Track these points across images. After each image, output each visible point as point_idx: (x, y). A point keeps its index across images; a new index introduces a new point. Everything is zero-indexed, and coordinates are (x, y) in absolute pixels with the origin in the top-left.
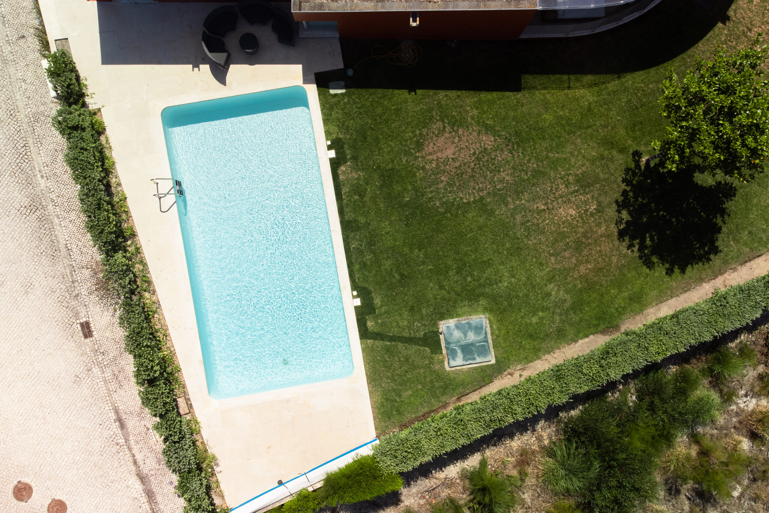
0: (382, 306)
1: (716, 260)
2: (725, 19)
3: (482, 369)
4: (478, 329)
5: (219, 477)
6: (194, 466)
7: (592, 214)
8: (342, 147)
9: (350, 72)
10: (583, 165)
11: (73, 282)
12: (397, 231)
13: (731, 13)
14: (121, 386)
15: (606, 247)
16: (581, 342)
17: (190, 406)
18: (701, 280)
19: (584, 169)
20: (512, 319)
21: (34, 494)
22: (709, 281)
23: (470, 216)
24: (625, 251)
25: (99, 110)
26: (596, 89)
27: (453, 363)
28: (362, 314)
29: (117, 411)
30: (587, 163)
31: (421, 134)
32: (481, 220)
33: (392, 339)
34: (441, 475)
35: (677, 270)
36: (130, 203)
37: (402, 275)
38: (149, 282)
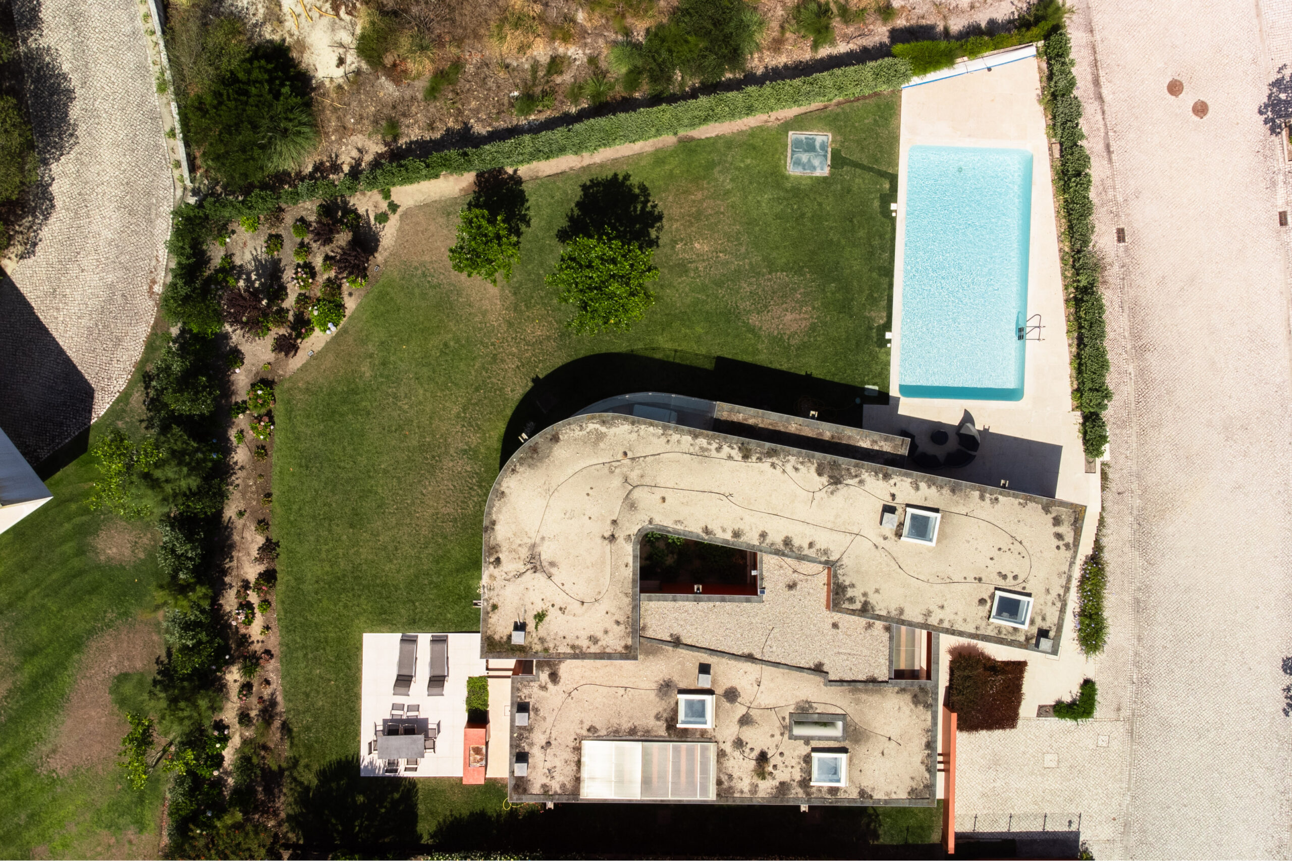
0: (873, 199)
1: (585, 179)
2: (536, 380)
3: (801, 128)
4: (797, 163)
5: (1038, 85)
6: (1059, 98)
7: (682, 240)
8: (878, 339)
9: (858, 401)
10: (679, 283)
11: (1124, 279)
12: (848, 259)
13: (530, 384)
14: (1102, 180)
15: (675, 211)
16: (713, 135)
17: (1050, 149)
18: (602, 165)
19: (680, 280)
20: (767, 166)
21: (1192, 105)
22: (595, 164)
23: (784, 260)
24: (660, 204)
25: (1073, 410)
26: (654, 346)
27: (825, 138)
28: (891, 196)
29: (1110, 160)
30: (675, 284)
31: (810, 337)
32: (774, 254)
33: (871, 169)
34: (852, 46)
35: (620, 178)
36: (1064, 328)
37: (851, 221)
38: (1062, 259)
